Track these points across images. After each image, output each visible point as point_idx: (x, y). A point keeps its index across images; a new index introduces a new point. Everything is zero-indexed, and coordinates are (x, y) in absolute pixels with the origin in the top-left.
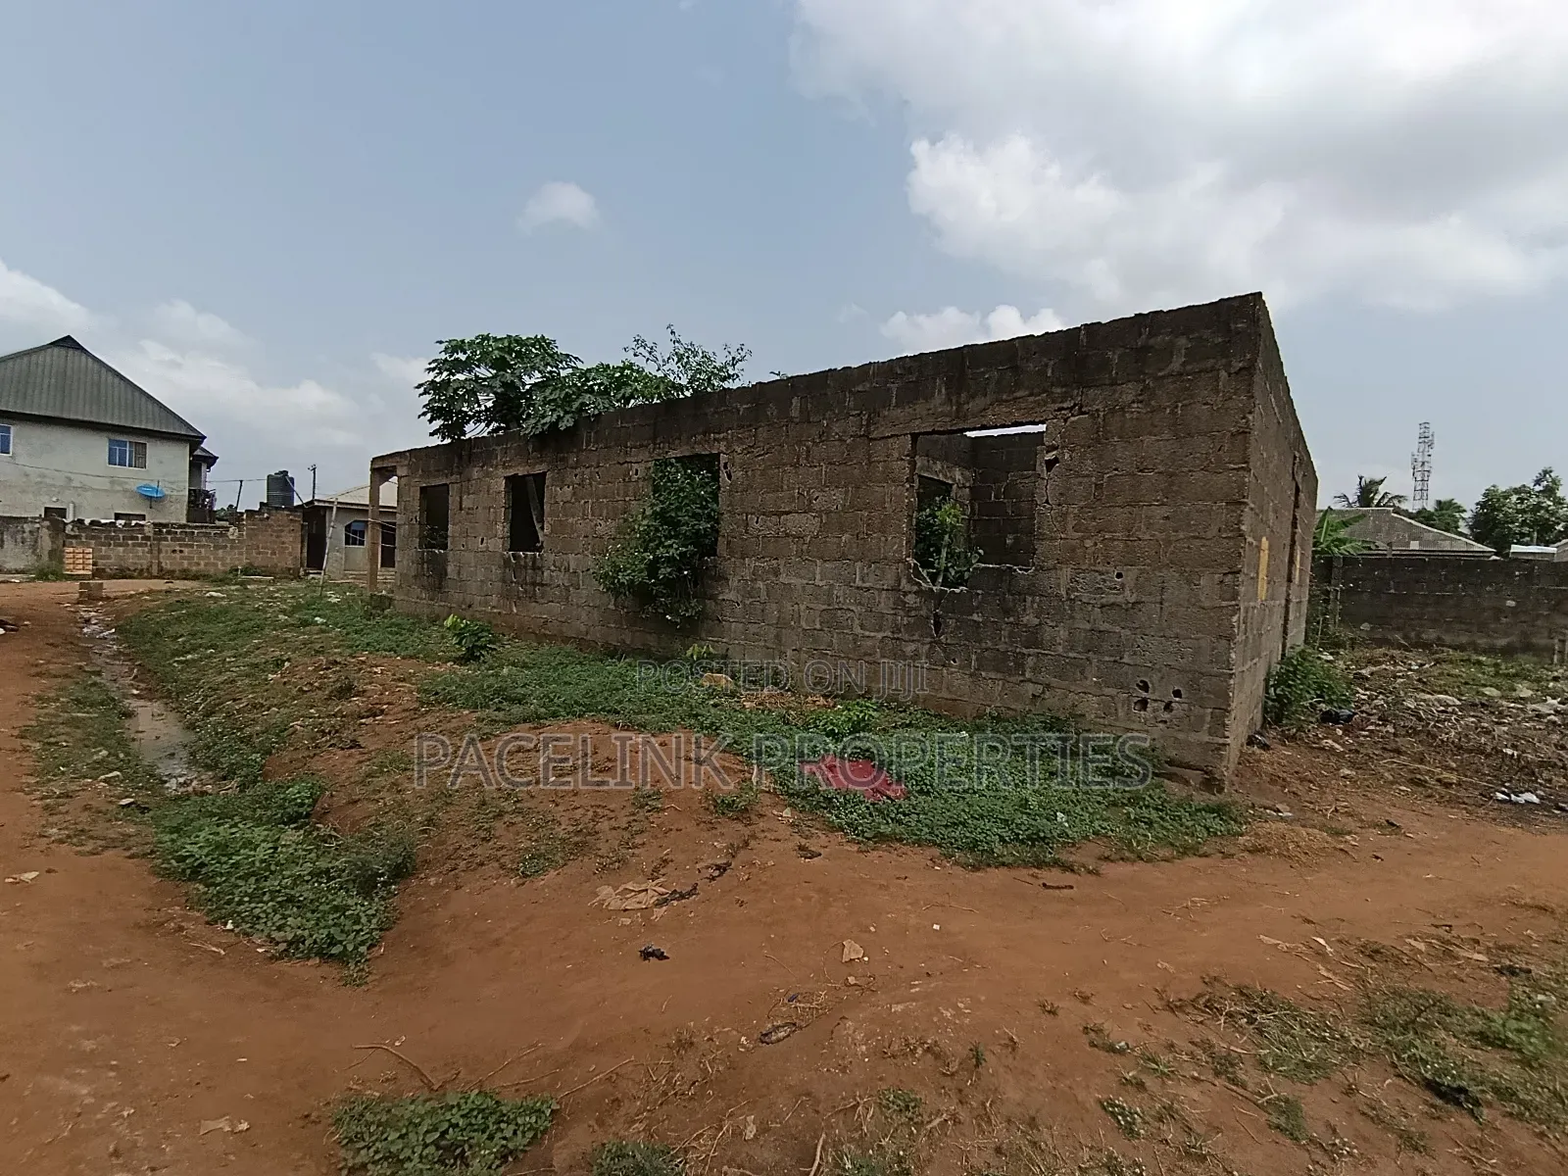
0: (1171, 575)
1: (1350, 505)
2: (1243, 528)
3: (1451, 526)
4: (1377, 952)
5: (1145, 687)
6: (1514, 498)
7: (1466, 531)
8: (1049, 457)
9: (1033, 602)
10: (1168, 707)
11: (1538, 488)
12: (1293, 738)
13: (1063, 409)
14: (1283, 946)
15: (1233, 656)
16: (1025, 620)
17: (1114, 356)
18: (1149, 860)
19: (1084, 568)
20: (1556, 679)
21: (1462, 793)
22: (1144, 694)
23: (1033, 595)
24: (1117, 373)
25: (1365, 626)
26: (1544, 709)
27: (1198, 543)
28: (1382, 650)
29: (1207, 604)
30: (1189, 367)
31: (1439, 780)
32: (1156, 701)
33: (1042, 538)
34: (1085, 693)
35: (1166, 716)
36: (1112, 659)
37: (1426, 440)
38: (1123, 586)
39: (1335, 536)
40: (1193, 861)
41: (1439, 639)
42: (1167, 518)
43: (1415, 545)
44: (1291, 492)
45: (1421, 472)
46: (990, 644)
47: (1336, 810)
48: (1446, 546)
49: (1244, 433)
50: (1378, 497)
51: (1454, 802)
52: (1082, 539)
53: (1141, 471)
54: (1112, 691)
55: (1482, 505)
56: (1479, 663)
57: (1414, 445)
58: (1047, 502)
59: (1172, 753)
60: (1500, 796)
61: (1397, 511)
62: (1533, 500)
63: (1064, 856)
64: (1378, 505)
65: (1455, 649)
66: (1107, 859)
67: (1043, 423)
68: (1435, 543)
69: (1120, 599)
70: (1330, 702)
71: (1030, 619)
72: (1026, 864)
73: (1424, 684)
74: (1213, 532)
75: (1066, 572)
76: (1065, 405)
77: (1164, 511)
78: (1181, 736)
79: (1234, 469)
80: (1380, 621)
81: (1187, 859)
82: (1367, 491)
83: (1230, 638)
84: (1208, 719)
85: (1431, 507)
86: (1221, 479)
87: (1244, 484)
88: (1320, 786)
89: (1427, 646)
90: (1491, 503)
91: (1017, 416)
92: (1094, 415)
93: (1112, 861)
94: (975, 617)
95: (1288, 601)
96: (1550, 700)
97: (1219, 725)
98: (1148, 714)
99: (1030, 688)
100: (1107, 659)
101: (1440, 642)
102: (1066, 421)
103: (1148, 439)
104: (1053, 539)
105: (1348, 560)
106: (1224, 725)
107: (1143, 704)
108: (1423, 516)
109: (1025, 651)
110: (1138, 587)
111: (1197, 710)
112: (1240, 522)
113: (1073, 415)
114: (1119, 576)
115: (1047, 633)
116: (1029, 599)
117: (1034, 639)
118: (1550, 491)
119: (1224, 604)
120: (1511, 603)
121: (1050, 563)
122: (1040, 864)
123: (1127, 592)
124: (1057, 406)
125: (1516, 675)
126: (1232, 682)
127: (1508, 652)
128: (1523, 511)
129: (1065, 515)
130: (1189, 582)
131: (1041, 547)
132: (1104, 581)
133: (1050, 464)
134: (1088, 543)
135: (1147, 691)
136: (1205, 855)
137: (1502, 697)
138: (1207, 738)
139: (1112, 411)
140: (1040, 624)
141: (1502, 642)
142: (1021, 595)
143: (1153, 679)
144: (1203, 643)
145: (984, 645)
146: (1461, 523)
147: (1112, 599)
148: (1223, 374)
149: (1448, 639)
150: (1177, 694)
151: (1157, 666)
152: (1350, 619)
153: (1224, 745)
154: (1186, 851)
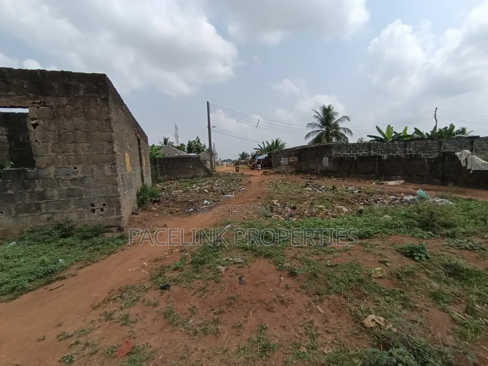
0: (94, 167)
1: (162, 145)
2: (114, 150)
3: (183, 150)
4: (157, 260)
5: (93, 205)
6: (193, 143)
7: (186, 151)
8: (34, 122)
9: (39, 182)
10: (102, 210)
11: (197, 141)
12: (144, 210)
13: (36, 103)
14: (134, 269)
15: (119, 190)
16: (37, 189)
17: (55, 85)
18: (97, 262)
19: (60, 166)
20: (200, 182)
21: (180, 212)
22: (93, 208)
23: (38, 179)
24: (58, 92)
25: (166, 176)
26: (197, 189)
27: (101, 155)
28: (170, 181)
29: (108, 175)
30: (86, 95)
31: (175, 211)
32: (98, 209)
33: (37, 156)
34: (71, 212)
35: (102, 213)
36: (78, 198)
37: (176, 128)
38: (77, 172)
39: (156, 152)
40: (113, 256)
41: (180, 177)
42: (89, 147)
43: (176, 155)
44: (135, 140)
45: (176, 136)
46: (20, 202)
47: (153, 226)
48: (182, 154)
49: (109, 120)
50: (168, 143)
51: (178, 215)
52: (56, 156)
53: (75, 130)
54: (81, 209)
55: (188, 145)
56: (188, 181)
57: (174, 130)
58: (36, 141)
59: (106, 224)
60: (187, 211)
61: (173, 146)
62: (196, 144)
63: (61, 275)
64: (168, 144)
65: (183, 179)
66: (81, 268)
67: (27, 107)
68: (180, 154)
69: (77, 177)
70: (155, 197)
71: (39, 189)
72: (42, 286)
73: (177, 189)
74: (105, 152)
75: (52, 169)
76: (36, 101)
77: (87, 145)
78: (108, 218)
79: (108, 131)
80: (168, 175)
81: (111, 256)
82: (166, 141)
83: (117, 184)
84: (115, 210)
85: (179, 145)
86: (105, 134)
87: (112, 136)
88: (150, 221)
89: (178, 179)
90: (190, 144)
91: (12, 103)
92: (51, 107)
93: (83, 268)
94: (9, 192)
95: (142, 171)
96: (198, 187)
97: (119, 211)
98: (96, 214)
99: (46, 216)
100: (77, 198)
101: (181, 178)
102: (38, 108)
103: (76, 119)
104: (43, 156)
105: (160, 159)
106: (120, 211)
107: (93, 211)
108: (178, 148)
109: (39, 202)
110: (83, 172)
111: (111, 209)
112: (113, 148)
113: (41, 106)
114: (75, 168)
115: (49, 193)
116: (37, 181)
117: (42, 196)
118: (199, 142)
119: (113, 174)
120: (191, 167)
121: (44, 166)
122: (49, 283)
123: (80, 174)
124: (32, 101)
125: (193, 183)
126: (120, 198)
127: (192, 178)
128: (195, 146)
129: (46, 146)
130: (101, 168)
131: (38, 160)
132: (69, 171)
133: (35, 126)
134: (60, 157)
135: (94, 206)
136: (117, 252)
137: (191, 188)
138: (116, 217)
139: (59, 106)
140: (45, 190)
141: (191, 176)
142: (33, 179)
143: (95, 202)
144: (109, 187)
145: (17, 203)
146: (185, 149)
147: (74, 177)
148: (98, 99)
149: (182, 176)
150: (104, 205)
151: (95, 198)
152: (163, 174)
153: (122, 217)
154: (110, 254)
